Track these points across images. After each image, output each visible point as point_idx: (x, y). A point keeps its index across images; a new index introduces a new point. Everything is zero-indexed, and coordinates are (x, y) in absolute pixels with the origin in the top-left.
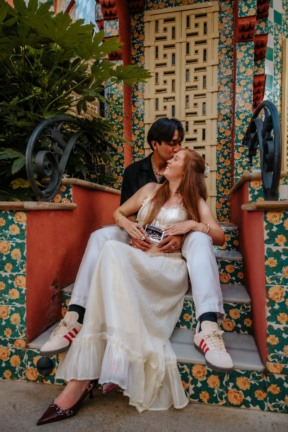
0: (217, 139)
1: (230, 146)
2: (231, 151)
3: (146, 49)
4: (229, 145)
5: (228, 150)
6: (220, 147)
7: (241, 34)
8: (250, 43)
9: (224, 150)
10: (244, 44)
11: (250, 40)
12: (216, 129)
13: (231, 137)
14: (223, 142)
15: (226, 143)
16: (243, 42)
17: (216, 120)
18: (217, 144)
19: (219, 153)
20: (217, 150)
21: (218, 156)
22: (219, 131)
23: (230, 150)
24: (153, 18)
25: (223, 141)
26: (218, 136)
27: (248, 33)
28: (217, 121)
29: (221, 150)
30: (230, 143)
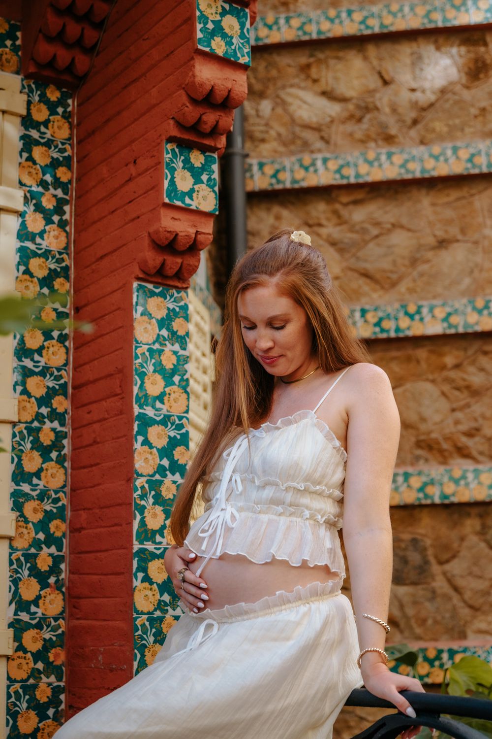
0: (10, 625)
1: (58, 662)
2: (62, 684)
4: (57, 656)
5: (52, 679)
6: (19, 666)
7: (159, 260)
8: (176, 295)
9: (35, 678)
10: (157, 291)
11: (179, 285)
12: (7, 583)
13: (61, 622)
14: (32, 641)
15: (44, 646)
16: (157, 284)
17: (6, 543)
18: (10, 652)
19: (16, 692)
20: (9, 678)
21: (15, 705)
22: (16, 593)
23: (59, 679)
25: (35, 640)
26: (16, 614)
27: (179, 260)
28: (11, 547)
29: (25, 676)
30: (61, 646)
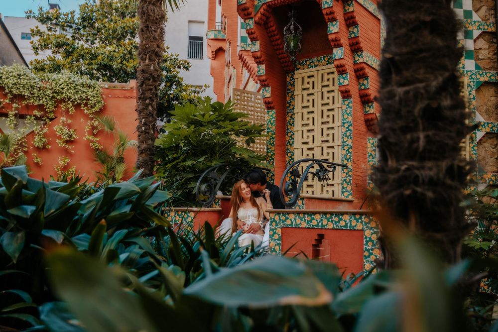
3: (296, 97)
24: (300, 76)
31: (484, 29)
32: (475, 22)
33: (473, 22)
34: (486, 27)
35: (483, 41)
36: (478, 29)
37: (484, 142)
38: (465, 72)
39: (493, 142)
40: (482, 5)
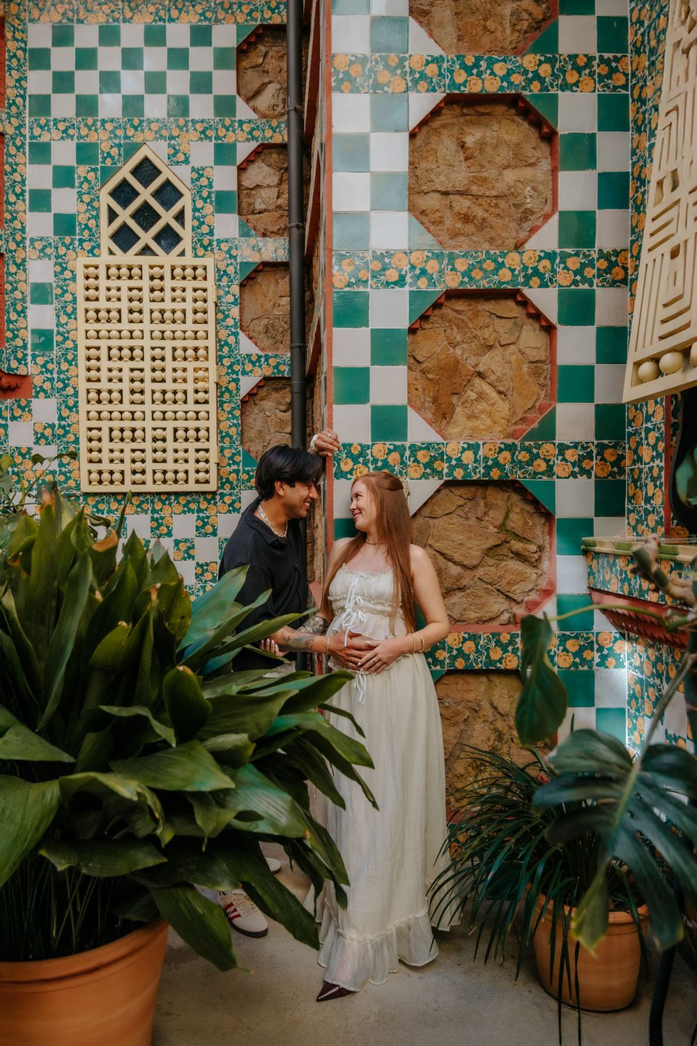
31: (264, 138)
32: (241, 123)
33: (237, 125)
34: (268, 133)
35: (266, 168)
36: (248, 140)
37: (262, 400)
38: (215, 243)
39: (284, 398)
40: (266, 80)
